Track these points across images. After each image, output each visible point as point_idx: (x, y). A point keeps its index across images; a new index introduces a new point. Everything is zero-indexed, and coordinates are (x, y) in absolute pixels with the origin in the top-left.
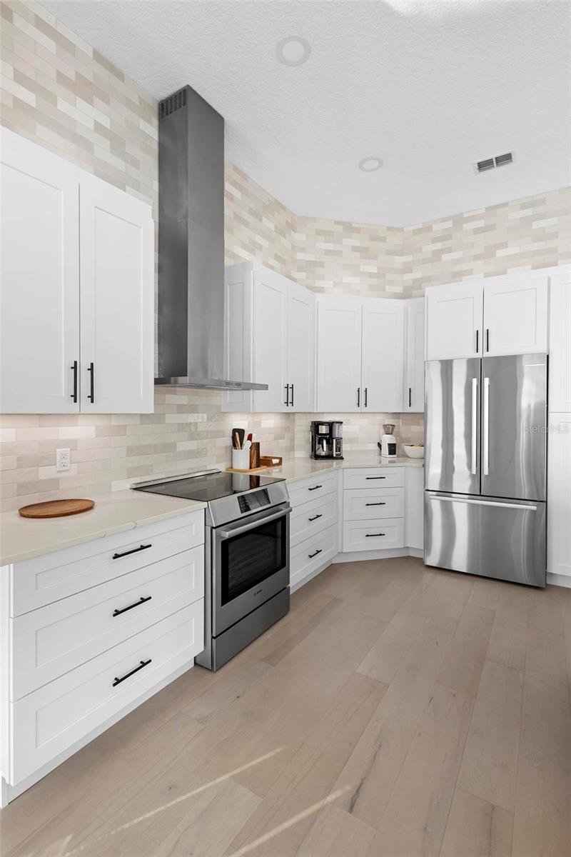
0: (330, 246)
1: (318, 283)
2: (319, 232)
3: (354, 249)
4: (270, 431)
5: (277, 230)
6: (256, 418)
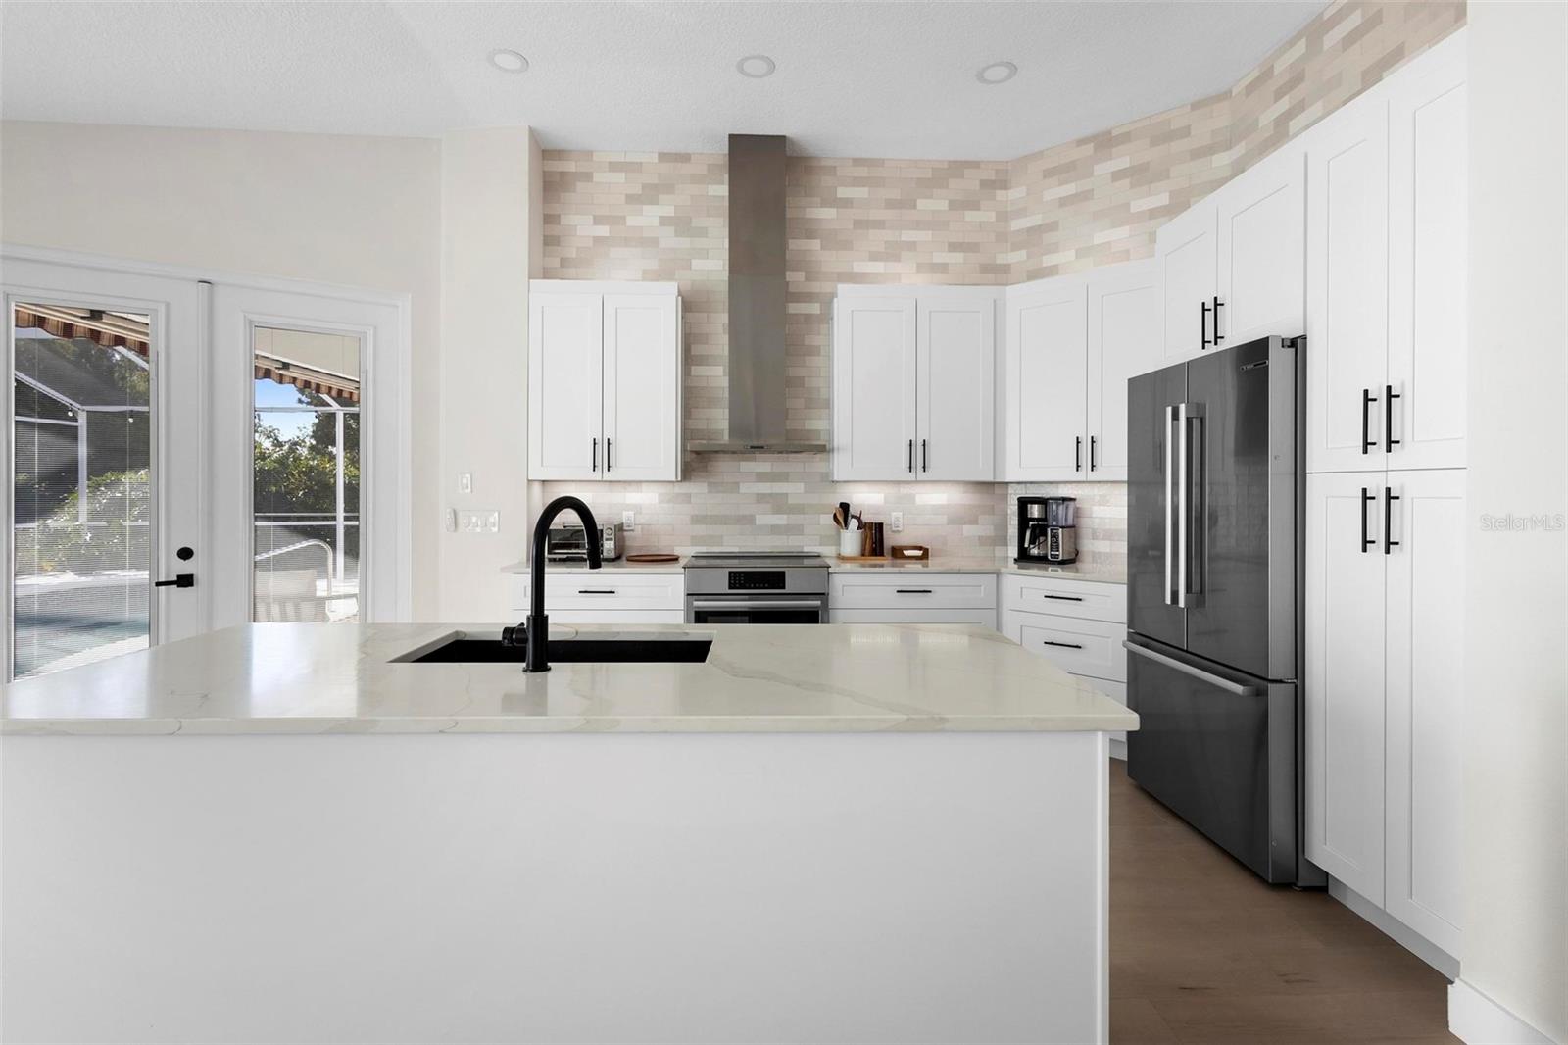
0: (1070, 189)
1: (1048, 260)
2: (1048, 173)
3: (1117, 176)
4: (937, 510)
5: (954, 205)
6: (905, 490)
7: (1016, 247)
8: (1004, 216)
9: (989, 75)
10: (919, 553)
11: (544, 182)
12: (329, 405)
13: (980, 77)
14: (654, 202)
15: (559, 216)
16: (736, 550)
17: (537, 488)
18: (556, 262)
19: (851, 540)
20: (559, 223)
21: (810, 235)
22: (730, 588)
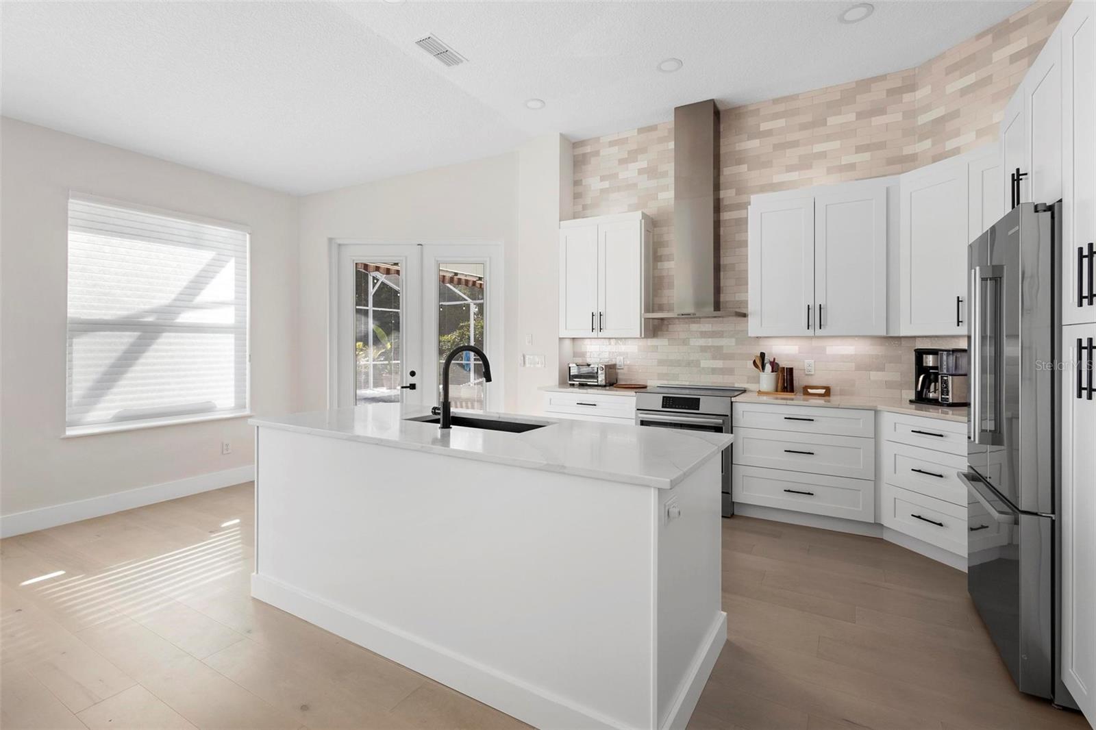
0: (971, 79)
1: (950, 145)
2: (950, 70)
3: (1014, 58)
4: (845, 358)
5: (860, 116)
6: (815, 343)
7: (922, 137)
8: (910, 114)
9: (851, 15)
10: (823, 391)
11: (574, 162)
12: (466, 300)
13: (842, 19)
14: (635, 160)
15: (581, 180)
16: (687, 383)
17: (567, 343)
18: (580, 208)
19: (767, 379)
20: (581, 185)
21: (739, 162)
22: (663, 407)
